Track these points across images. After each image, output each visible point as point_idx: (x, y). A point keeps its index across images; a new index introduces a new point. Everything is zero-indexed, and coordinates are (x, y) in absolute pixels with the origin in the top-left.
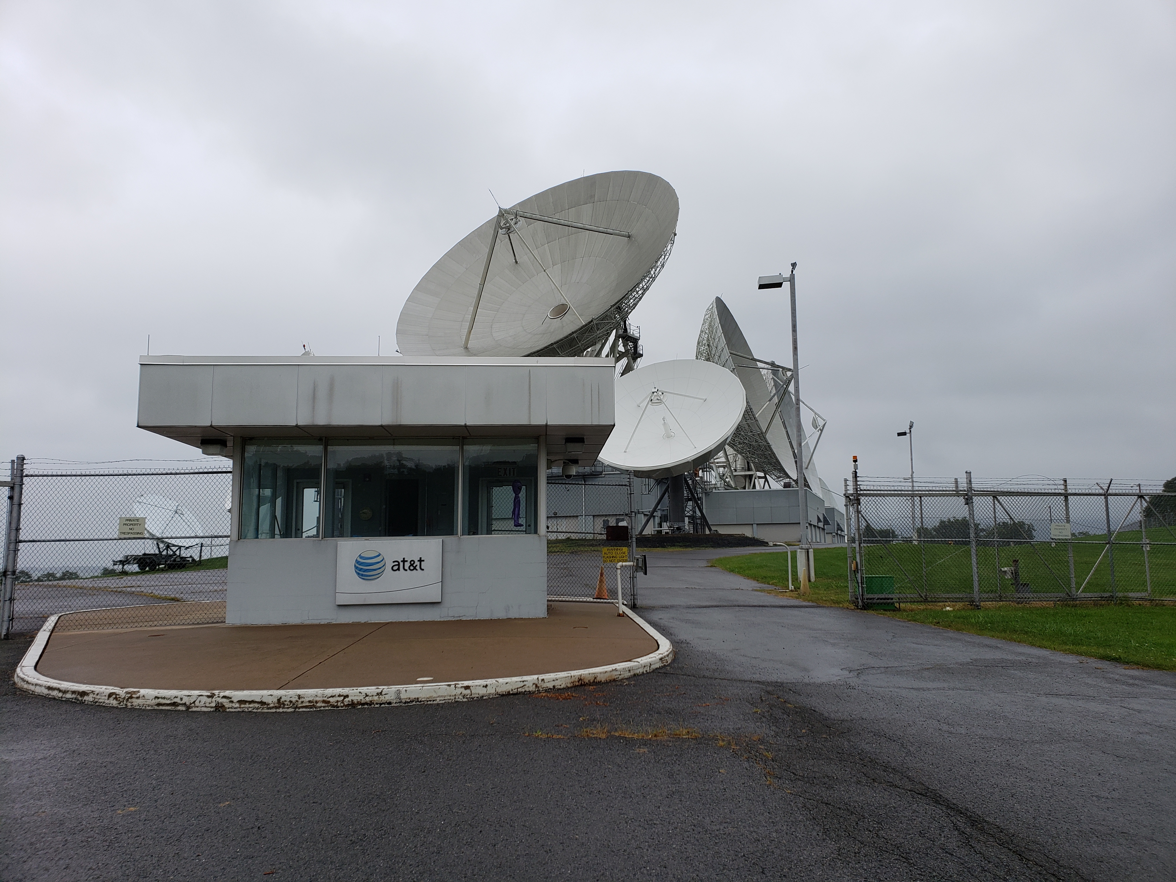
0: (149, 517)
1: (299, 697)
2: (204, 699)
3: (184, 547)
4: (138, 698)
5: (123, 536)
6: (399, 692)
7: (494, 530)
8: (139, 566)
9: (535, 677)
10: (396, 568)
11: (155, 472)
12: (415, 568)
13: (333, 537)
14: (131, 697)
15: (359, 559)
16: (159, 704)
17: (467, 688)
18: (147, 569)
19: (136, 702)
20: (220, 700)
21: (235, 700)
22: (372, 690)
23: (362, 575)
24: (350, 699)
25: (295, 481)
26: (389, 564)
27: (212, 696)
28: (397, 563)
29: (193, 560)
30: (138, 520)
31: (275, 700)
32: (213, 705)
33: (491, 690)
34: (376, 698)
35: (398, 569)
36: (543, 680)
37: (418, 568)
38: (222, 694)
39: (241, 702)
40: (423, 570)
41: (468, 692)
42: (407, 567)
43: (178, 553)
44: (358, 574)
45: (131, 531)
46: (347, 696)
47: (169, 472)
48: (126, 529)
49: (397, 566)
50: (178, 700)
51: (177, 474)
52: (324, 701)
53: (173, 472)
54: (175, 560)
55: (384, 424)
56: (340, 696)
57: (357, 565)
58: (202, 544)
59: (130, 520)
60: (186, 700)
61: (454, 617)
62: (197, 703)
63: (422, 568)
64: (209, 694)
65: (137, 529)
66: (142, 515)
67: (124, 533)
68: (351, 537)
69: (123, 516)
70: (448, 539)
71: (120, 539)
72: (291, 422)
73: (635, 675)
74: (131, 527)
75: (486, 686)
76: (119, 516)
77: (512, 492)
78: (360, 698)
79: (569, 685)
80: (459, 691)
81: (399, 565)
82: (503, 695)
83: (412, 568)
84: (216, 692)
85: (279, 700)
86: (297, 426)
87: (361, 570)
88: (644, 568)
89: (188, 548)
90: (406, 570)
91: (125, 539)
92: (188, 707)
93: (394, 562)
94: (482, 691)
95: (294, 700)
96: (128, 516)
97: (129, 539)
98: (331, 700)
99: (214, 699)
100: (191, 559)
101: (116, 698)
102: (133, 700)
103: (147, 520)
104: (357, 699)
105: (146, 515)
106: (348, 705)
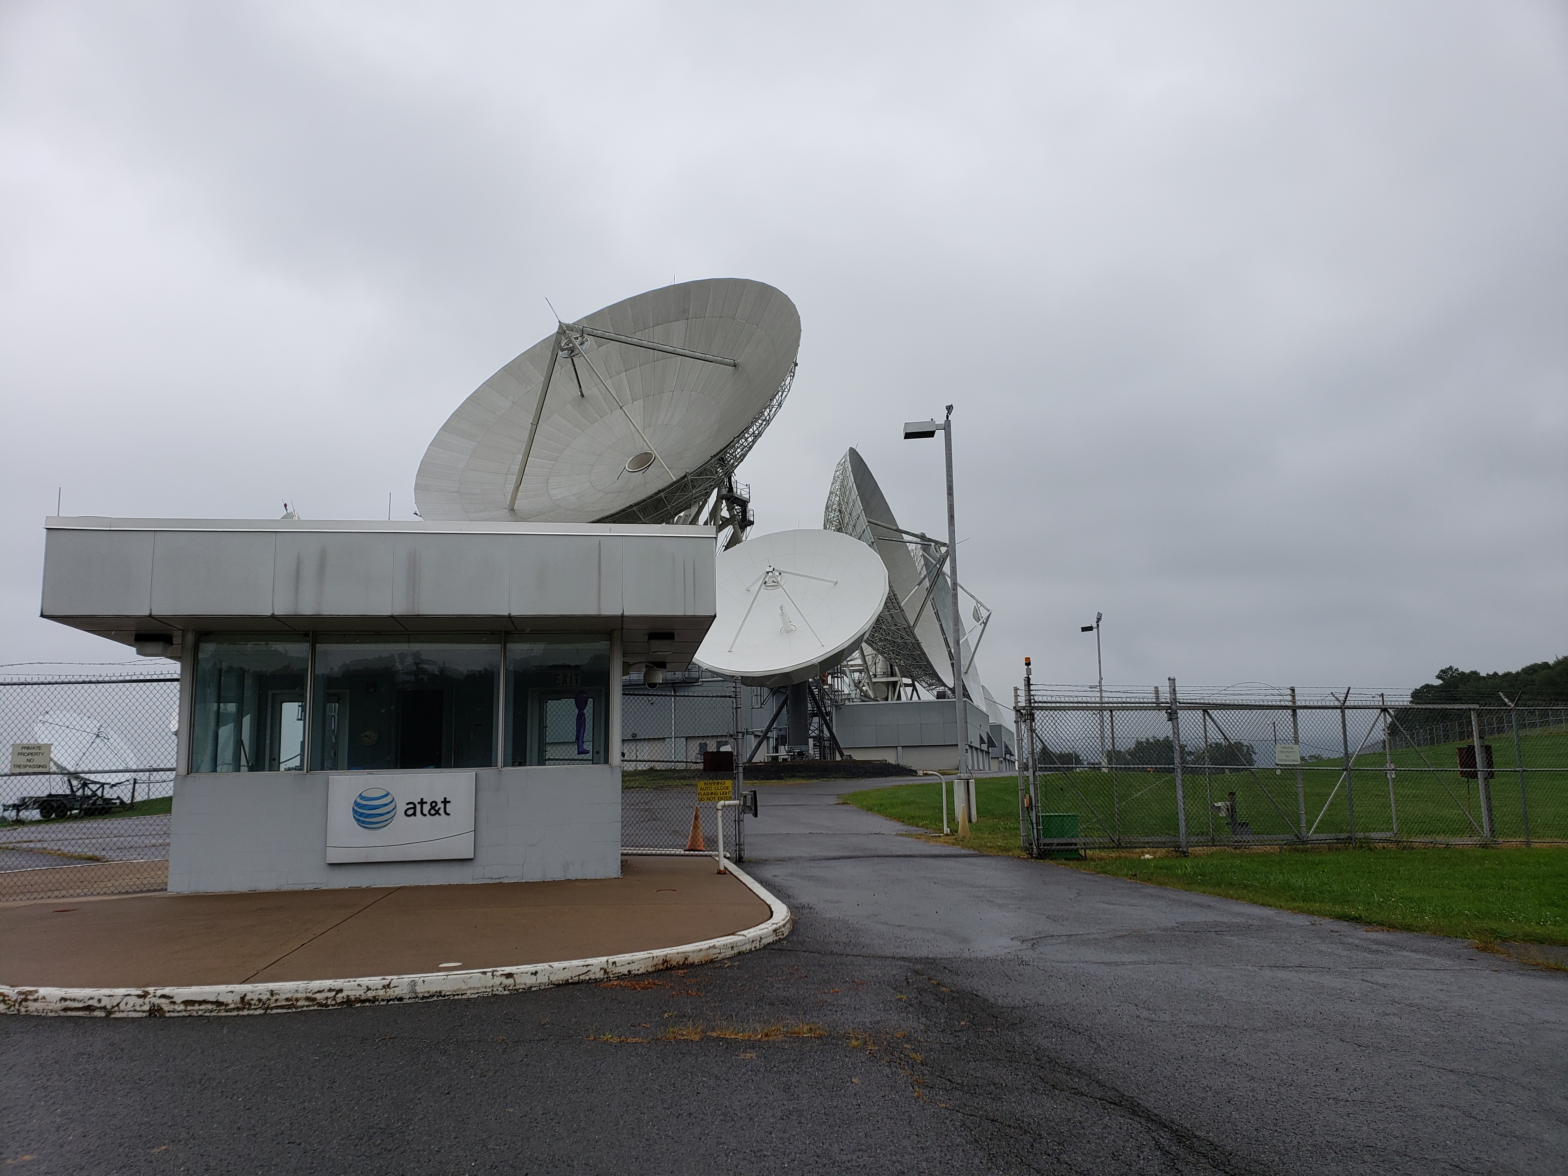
0: (56, 744)
1: (272, 993)
2: (132, 1001)
3: (110, 784)
4: (36, 1000)
5: (17, 771)
6: (414, 983)
7: (549, 759)
8: (41, 812)
9: (604, 959)
10: (410, 812)
11: (66, 680)
12: (437, 812)
13: (323, 768)
14: (26, 1000)
15: (359, 801)
16: (66, 1009)
17: (509, 975)
18: (53, 816)
19: (33, 1006)
20: (157, 1001)
21: (178, 1000)
22: (376, 981)
23: (363, 822)
24: (344, 994)
25: (270, 693)
26: (402, 807)
27: (144, 996)
28: (412, 806)
29: (122, 802)
30: (39, 747)
31: (238, 999)
32: (146, 1008)
33: (542, 979)
34: (381, 993)
35: (414, 814)
36: (614, 963)
37: (442, 811)
38: (160, 992)
39: (186, 1003)
40: (448, 814)
41: (510, 981)
42: (426, 811)
43: (99, 793)
44: (358, 820)
45: (30, 764)
46: (341, 991)
47: (87, 680)
48: (23, 760)
49: (412, 810)
50: (94, 1003)
51: (99, 682)
52: (307, 999)
53: (94, 679)
54: (94, 803)
55: (395, 614)
56: (330, 990)
57: (356, 808)
58: (135, 779)
59: (28, 748)
60: (105, 1002)
61: (492, 878)
62: (122, 1006)
63: (448, 811)
64: (140, 992)
65: (38, 760)
66: (46, 741)
67: (19, 766)
68: (349, 769)
69: (18, 742)
70: (484, 772)
71: (13, 774)
72: (264, 610)
73: (739, 953)
74: (30, 757)
75: (536, 973)
76: (12, 742)
77: (574, 707)
78: (359, 993)
79: (650, 970)
80: (497, 981)
81: (415, 808)
82: (559, 985)
83: (433, 812)
84: (151, 990)
85: (243, 999)
86: (273, 616)
87: (361, 815)
88: (753, 808)
89: (114, 785)
90: (425, 815)
91: (20, 774)
92: (109, 1012)
93: (408, 804)
94: (531, 981)
95: (264, 997)
96: (25, 742)
97: (27, 774)
98: (318, 996)
99: (147, 1000)
100: (118, 801)
101: (4, 1001)
102: (29, 1003)
103: (53, 748)
104: (353, 994)
105: (53, 740)
106: (342, 1003)
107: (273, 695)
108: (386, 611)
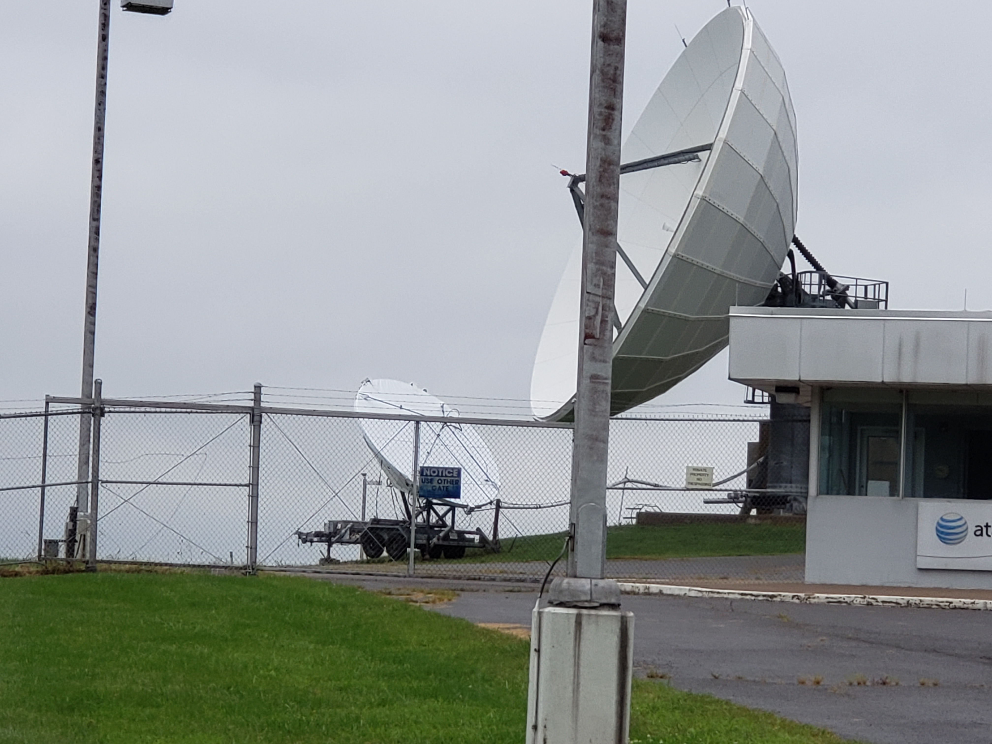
0: (716, 468)
1: (921, 601)
2: (859, 600)
3: (466, 506)
4: (814, 598)
5: (690, 487)
6: (986, 603)
10: (978, 533)
11: (722, 419)
13: (913, 496)
14: (809, 598)
15: (941, 522)
16: (829, 602)
18: (385, 554)
19: (813, 601)
20: (870, 600)
22: (968, 601)
23: (944, 539)
24: (953, 604)
26: (972, 529)
27: (864, 598)
28: (979, 528)
29: (483, 538)
30: (705, 470)
31: (905, 602)
32: (865, 603)
34: (970, 606)
35: (981, 535)
38: (871, 597)
43: (448, 520)
44: (939, 537)
45: (698, 482)
46: (951, 603)
47: (736, 418)
48: (694, 479)
49: (980, 532)
50: (842, 600)
51: (744, 421)
52: (937, 605)
53: (741, 418)
55: (969, 383)
56: (947, 602)
57: (938, 528)
58: (498, 501)
59: (698, 470)
60: (847, 600)
62: (855, 602)
64: (862, 596)
65: (704, 480)
66: (709, 465)
67: (692, 484)
69: (690, 465)
71: (688, 490)
72: (877, 378)
74: (699, 477)
76: (686, 465)
78: (960, 605)
81: (982, 530)
84: (867, 595)
85: (908, 602)
86: (883, 382)
87: (942, 533)
89: (472, 510)
91: (693, 490)
92: (849, 604)
93: (977, 526)
95: (917, 602)
96: (695, 465)
97: (697, 490)
98: (941, 604)
100: (477, 537)
101: (798, 599)
102: (811, 600)
103: (714, 471)
104: (958, 605)
105: (714, 465)
106: (953, 609)
107: (862, 430)
108: (961, 380)
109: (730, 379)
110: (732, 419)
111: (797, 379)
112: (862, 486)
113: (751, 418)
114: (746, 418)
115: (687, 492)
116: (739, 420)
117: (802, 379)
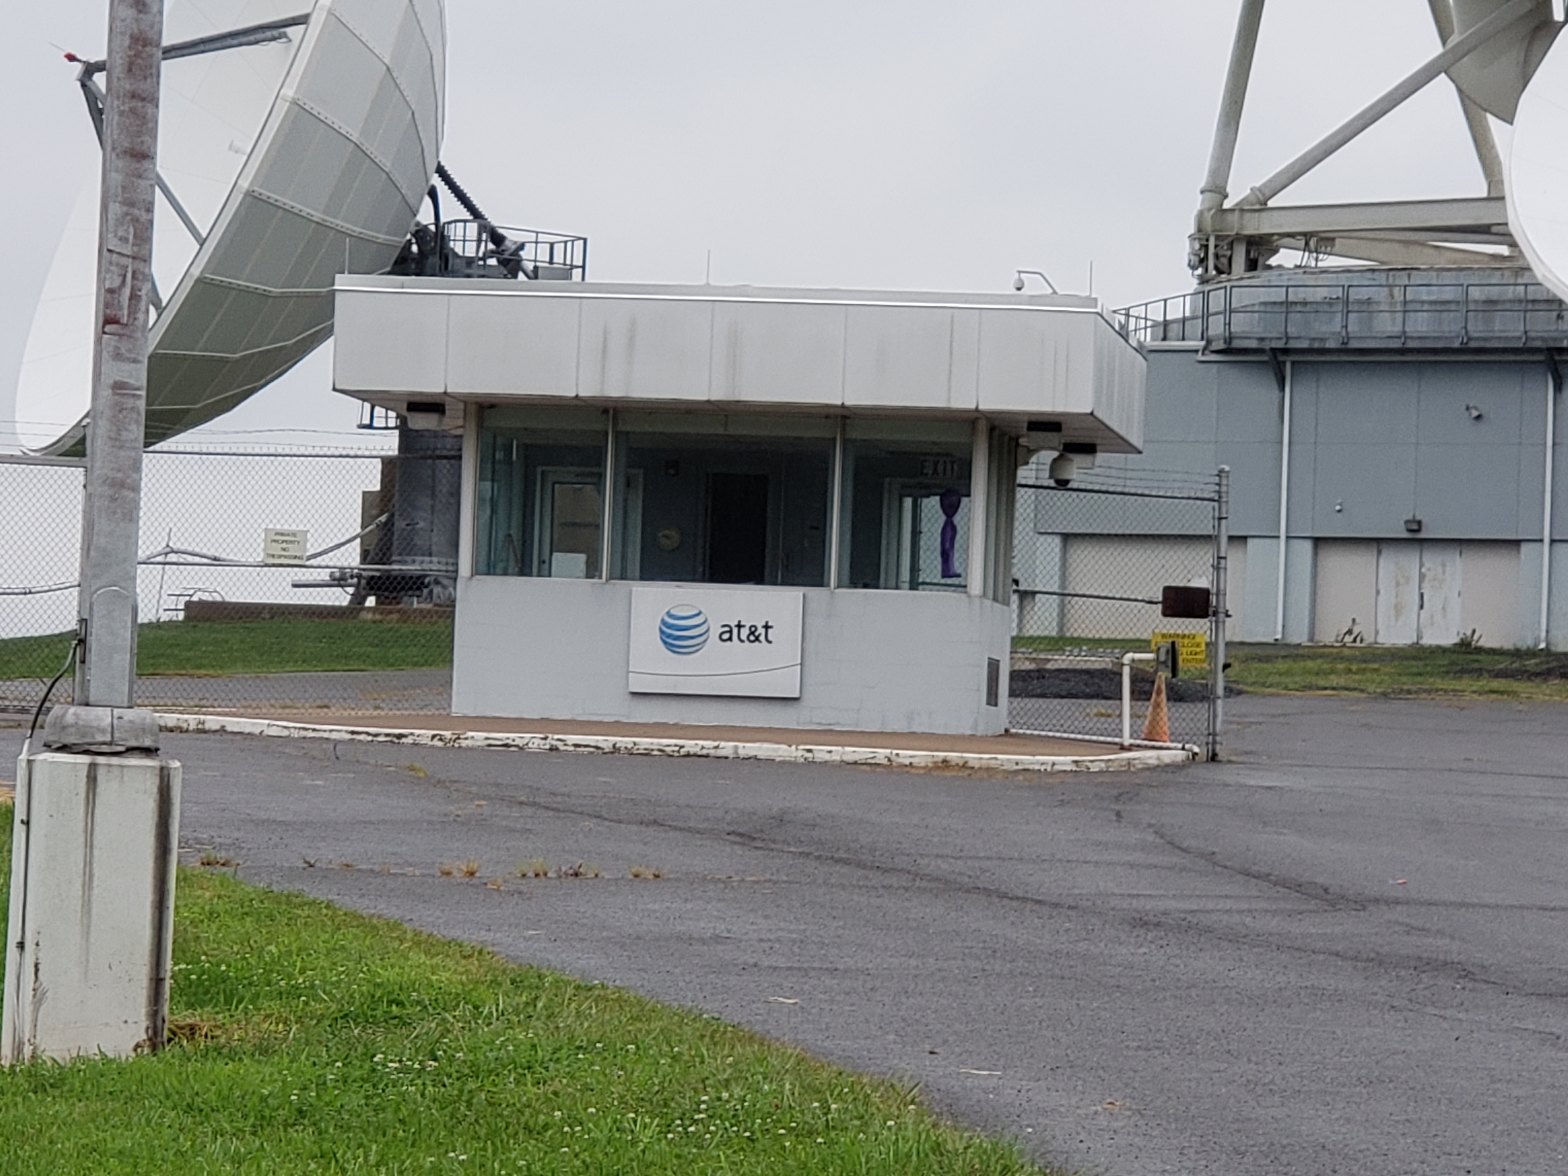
0: (312, 531)
1: (635, 744)
2: (537, 741)
4: (466, 739)
5: (271, 561)
6: (736, 747)
9: (889, 751)
12: (757, 639)
13: (623, 577)
14: (458, 738)
15: (667, 619)
16: (490, 745)
17: (809, 751)
19: (464, 743)
20: (554, 743)
21: (570, 743)
22: (709, 744)
23: (672, 645)
24: (686, 749)
26: (716, 630)
27: (545, 738)
28: (727, 629)
30: (294, 534)
31: (611, 746)
32: (548, 747)
33: (837, 758)
34: (712, 751)
35: (730, 639)
36: (897, 755)
37: (762, 638)
38: (556, 737)
39: (576, 745)
40: (770, 642)
41: (809, 755)
42: (744, 636)
44: (665, 643)
45: (284, 553)
46: (682, 747)
47: (344, 453)
48: (276, 549)
49: (727, 635)
50: (510, 742)
52: (660, 750)
53: (352, 453)
55: (713, 398)
56: (676, 746)
57: (664, 629)
59: (282, 534)
60: (518, 742)
61: (820, 724)
62: (530, 745)
63: (770, 638)
64: (542, 736)
65: (293, 550)
66: (301, 527)
67: (273, 556)
68: (642, 578)
69: (271, 526)
70: (814, 592)
71: (266, 565)
72: (568, 391)
73: (1025, 770)
74: (284, 545)
75: (830, 752)
76: (264, 526)
78: (697, 750)
79: (930, 765)
80: (800, 753)
81: (731, 632)
82: (849, 764)
83: (752, 638)
84: (550, 736)
85: (614, 746)
86: (577, 397)
87: (669, 636)
90: (742, 641)
91: (274, 565)
92: (521, 748)
93: (723, 626)
94: (827, 757)
95: (629, 746)
96: (278, 527)
97: (281, 565)
98: (668, 749)
99: (548, 741)
101: (441, 740)
102: (462, 741)
103: (309, 535)
104: (692, 751)
105: (308, 526)
106: (684, 756)
107: (543, 472)
108: (702, 396)
109: (335, 389)
110: (337, 453)
111: (442, 390)
112: (544, 562)
113: (367, 453)
114: (359, 453)
115: (266, 569)
116: (347, 456)
117: (449, 391)
